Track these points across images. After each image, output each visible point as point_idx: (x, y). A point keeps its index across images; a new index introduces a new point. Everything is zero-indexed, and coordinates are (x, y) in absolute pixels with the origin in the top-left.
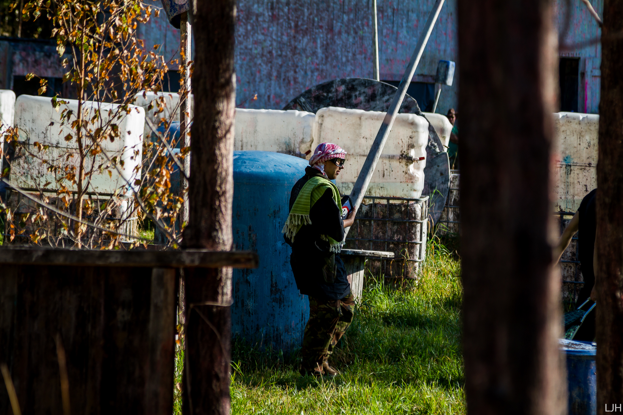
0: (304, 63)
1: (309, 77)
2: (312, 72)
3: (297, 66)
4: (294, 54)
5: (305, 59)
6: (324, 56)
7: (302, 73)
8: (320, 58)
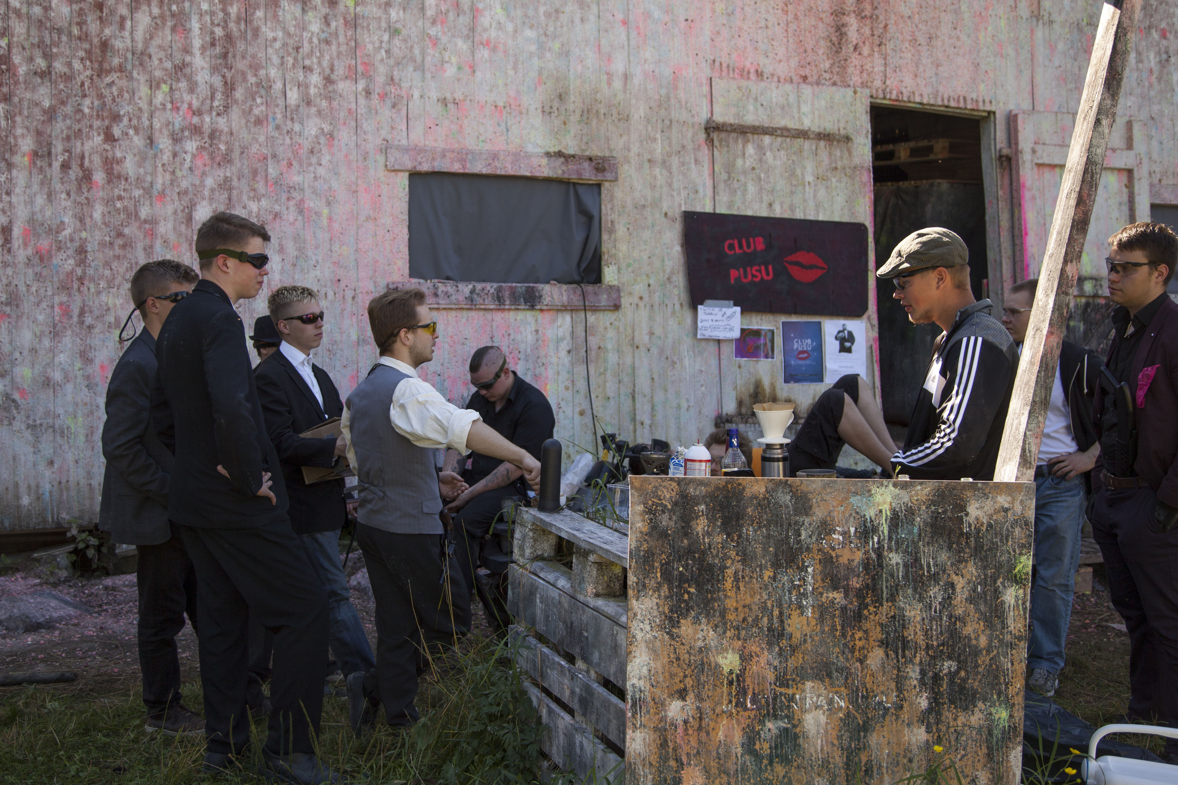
0: (143, 105)
1: (166, 157)
2: (176, 139)
3: (116, 118)
4: (101, 72)
5: (144, 90)
6: (217, 81)
7: (138, 141)
8: (203, 90)
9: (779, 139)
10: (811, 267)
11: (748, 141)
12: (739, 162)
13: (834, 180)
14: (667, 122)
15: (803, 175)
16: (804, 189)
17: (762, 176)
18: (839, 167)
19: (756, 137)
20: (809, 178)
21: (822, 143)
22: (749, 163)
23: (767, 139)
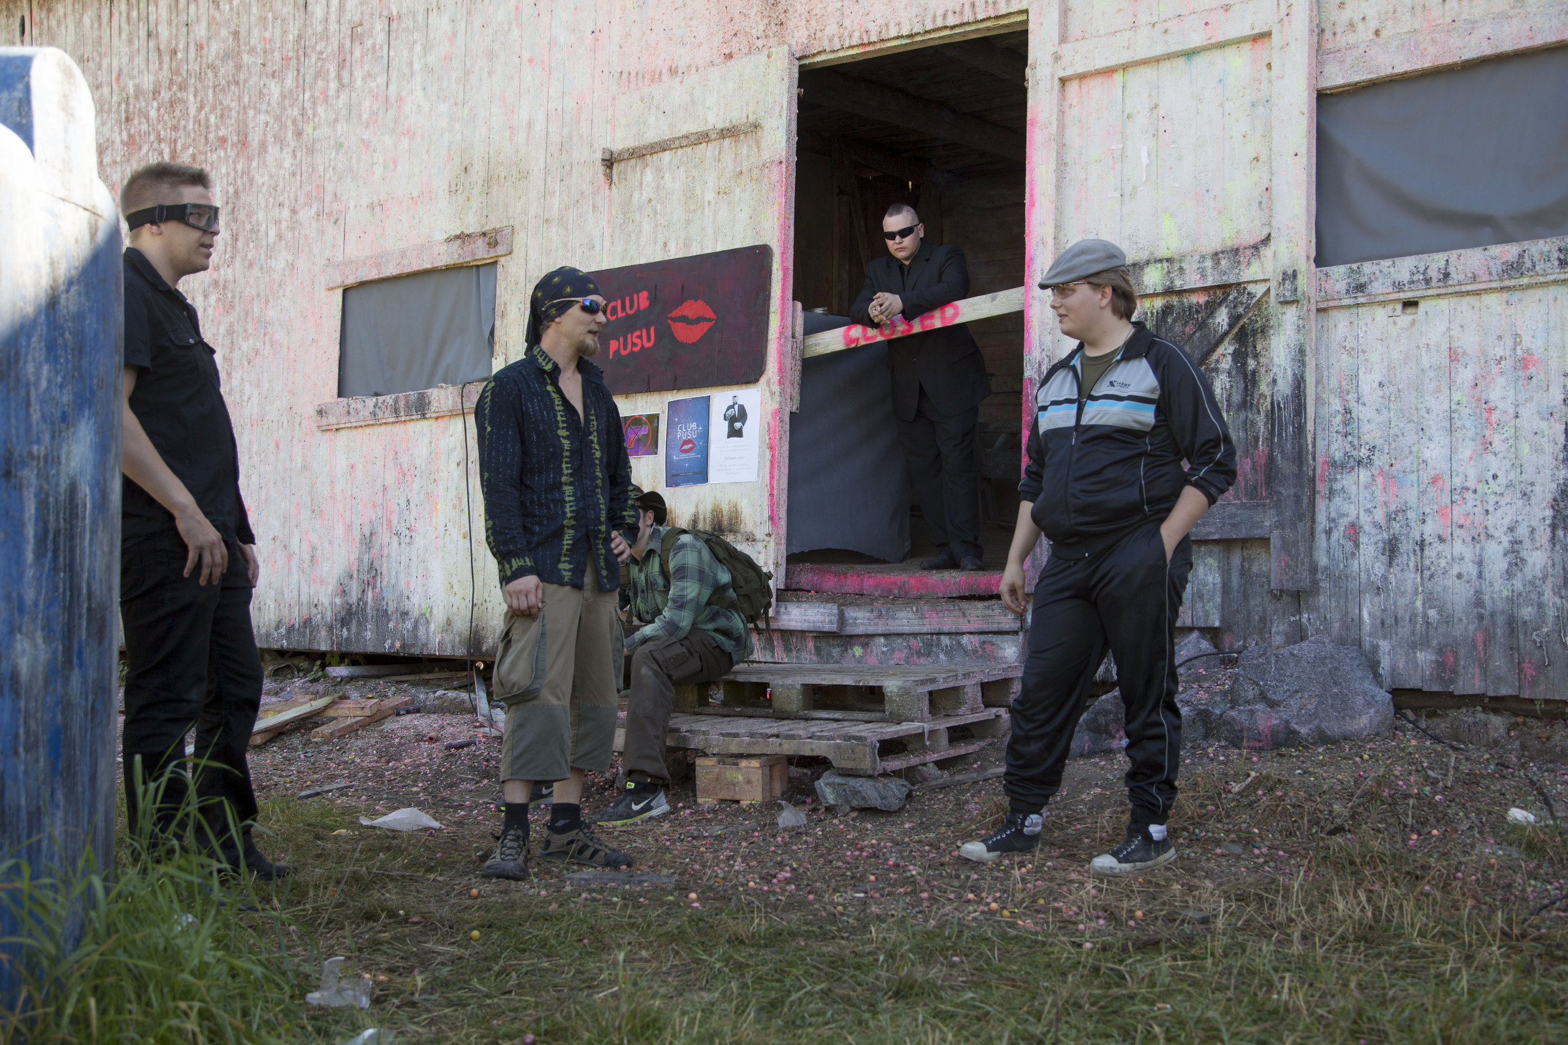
2: (206, 295)
9: (680, 151)
10: (698, 320)
11: (647, 165)
12: (636, 196)
13: (737, 190)
14: (568, 168)
15: (703, 193)
16: (703, 213)
17: (659, 207)
18: (744, 171)
19: (655, 156)
20: (710, 196)
21: (727, 142)
22: (646, 194)
23: (667, 156)
